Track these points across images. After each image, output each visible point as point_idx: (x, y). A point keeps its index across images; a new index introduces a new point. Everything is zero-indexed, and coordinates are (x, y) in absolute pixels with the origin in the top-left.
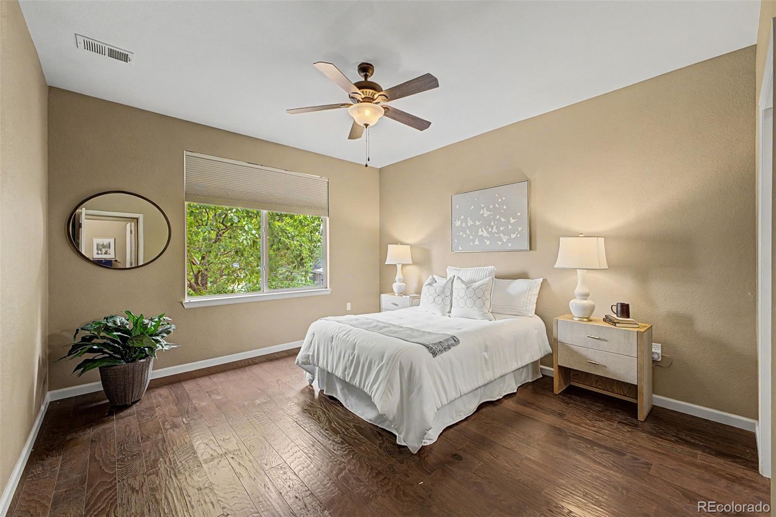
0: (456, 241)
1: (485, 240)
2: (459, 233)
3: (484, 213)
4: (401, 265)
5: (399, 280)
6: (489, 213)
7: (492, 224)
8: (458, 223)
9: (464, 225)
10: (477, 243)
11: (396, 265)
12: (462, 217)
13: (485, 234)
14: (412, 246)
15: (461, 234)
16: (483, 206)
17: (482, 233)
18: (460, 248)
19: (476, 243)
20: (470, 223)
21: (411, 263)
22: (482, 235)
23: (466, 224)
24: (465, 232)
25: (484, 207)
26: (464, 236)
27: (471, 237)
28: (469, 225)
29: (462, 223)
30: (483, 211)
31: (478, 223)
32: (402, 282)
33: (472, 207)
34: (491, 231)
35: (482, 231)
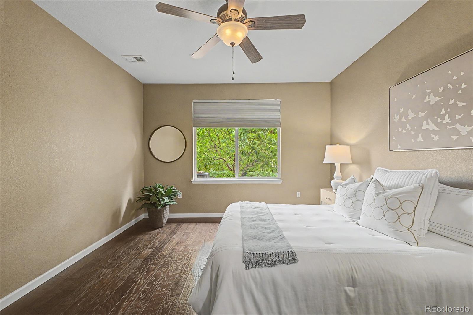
0: (394, 138)
1: (432, 136)
2: (398, 130)
3: (430, 101)
4: (340, 164)
5: (337, 177)
6: (437, 99)
7: (443, 112)
8: (397, 118)
9: (403, 119)
10: (420, 139)
11: (334, 164)
12: (402, 110)
13: (432, 126)
14: (351, 146)
15: (400, 129)
16: (428, 91)
17: (428, 126)
18: (399, 147)
19: (418, 140)
20: (411, 115)
21: (351, 162)
22: (427, 129)
23: (407, 117)
24: (404, 128)
25: (430, 93)
26: (404, 131)
27: (413, 133)
28: (410, 118)
29: (401, 118)
30: (429, 98)
31: (421, 115)
32: (341, 179)
33: (414, 96)
34: (442, 122)
35: (428, 124)
